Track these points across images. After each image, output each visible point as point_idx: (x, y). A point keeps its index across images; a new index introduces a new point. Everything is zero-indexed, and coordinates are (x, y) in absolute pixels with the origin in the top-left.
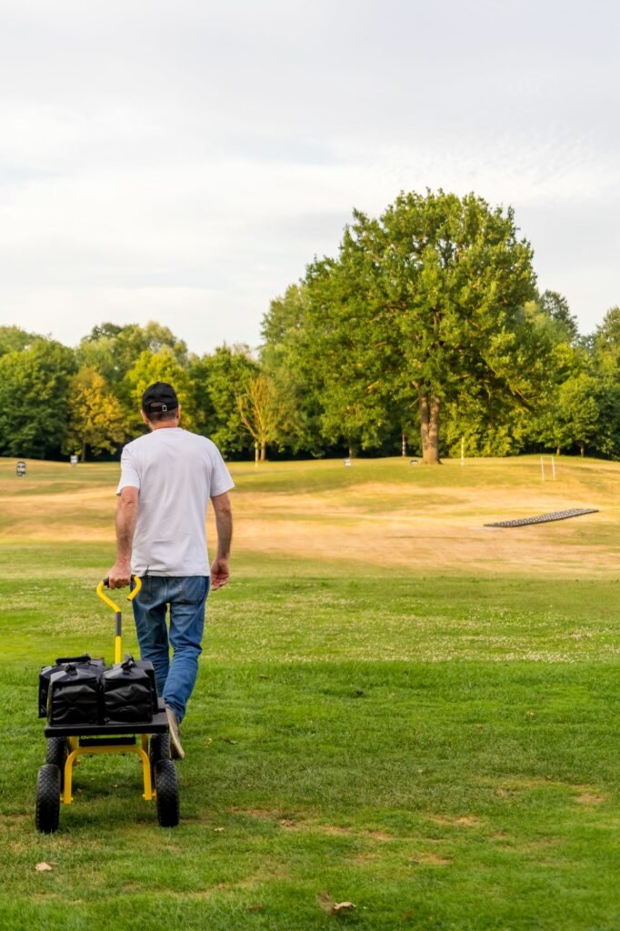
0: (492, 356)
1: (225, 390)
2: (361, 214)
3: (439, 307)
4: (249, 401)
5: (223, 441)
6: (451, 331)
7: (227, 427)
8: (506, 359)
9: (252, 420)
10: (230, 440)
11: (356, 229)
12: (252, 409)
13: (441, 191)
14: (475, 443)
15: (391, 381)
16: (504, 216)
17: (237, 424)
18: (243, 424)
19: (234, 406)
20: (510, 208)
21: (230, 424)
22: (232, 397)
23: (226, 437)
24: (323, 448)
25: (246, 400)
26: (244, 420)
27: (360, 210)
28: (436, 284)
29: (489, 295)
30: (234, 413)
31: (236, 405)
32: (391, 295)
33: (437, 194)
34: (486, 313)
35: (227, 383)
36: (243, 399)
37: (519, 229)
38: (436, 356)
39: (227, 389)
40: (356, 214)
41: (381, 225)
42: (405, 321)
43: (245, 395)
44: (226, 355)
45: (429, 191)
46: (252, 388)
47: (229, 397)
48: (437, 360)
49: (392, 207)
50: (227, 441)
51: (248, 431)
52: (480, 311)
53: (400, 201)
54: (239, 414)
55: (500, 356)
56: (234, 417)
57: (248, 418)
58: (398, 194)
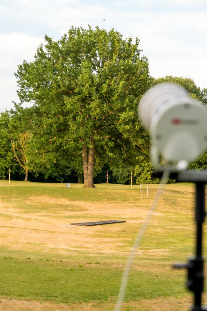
0: (121, 124)
1: (5, 138)
2: (49, 38)
3: (90, 95)
4: (19, 145)
5: (3, 167)
6: (96, 110)
7: (6, 159)
8: (128, 127)
9: (20, 156)
10: (7, 167)
11: (46, 47)
12: (20, 150)
13: (97, 27)
14: (150, 176)
15: (63, 138)
16: (133, 43)
17: (12, 158)
18: (16, 158)
19: (10, 148)
20: (137, 38)
21: (8, 158)
22: (9, 141)
23: (5, 165)
24: (63, 176)
25: (17, 145)
26: (16, 156)
27: (48, 36)
28: (88, 82)
29: (119, 89)
30: (10, 151)
31: (12, 147)
32: (62, 86)
33: (94, 29)
34: (117, 100)
35: (6, 134)
36: (15, 144)
37: (142, 51)
38: (88, 124)
39: (6, 137)
40: (47, 38)
41: (60, 45)
42: (69, 102)
43: (17, 142)
44: (6, 118)
45: (90, 27)
46: (21, 138)
47: (7, 142)
48: (89, 127)
49: (66, 36)
50: (5, 167)
51: (18, 163)
52: (113, 99)
53: (71, 32)
54: (13, 152)
55: (125, 124)
56: (10, 154)
57: (18, 155)
58: (70, 28)
